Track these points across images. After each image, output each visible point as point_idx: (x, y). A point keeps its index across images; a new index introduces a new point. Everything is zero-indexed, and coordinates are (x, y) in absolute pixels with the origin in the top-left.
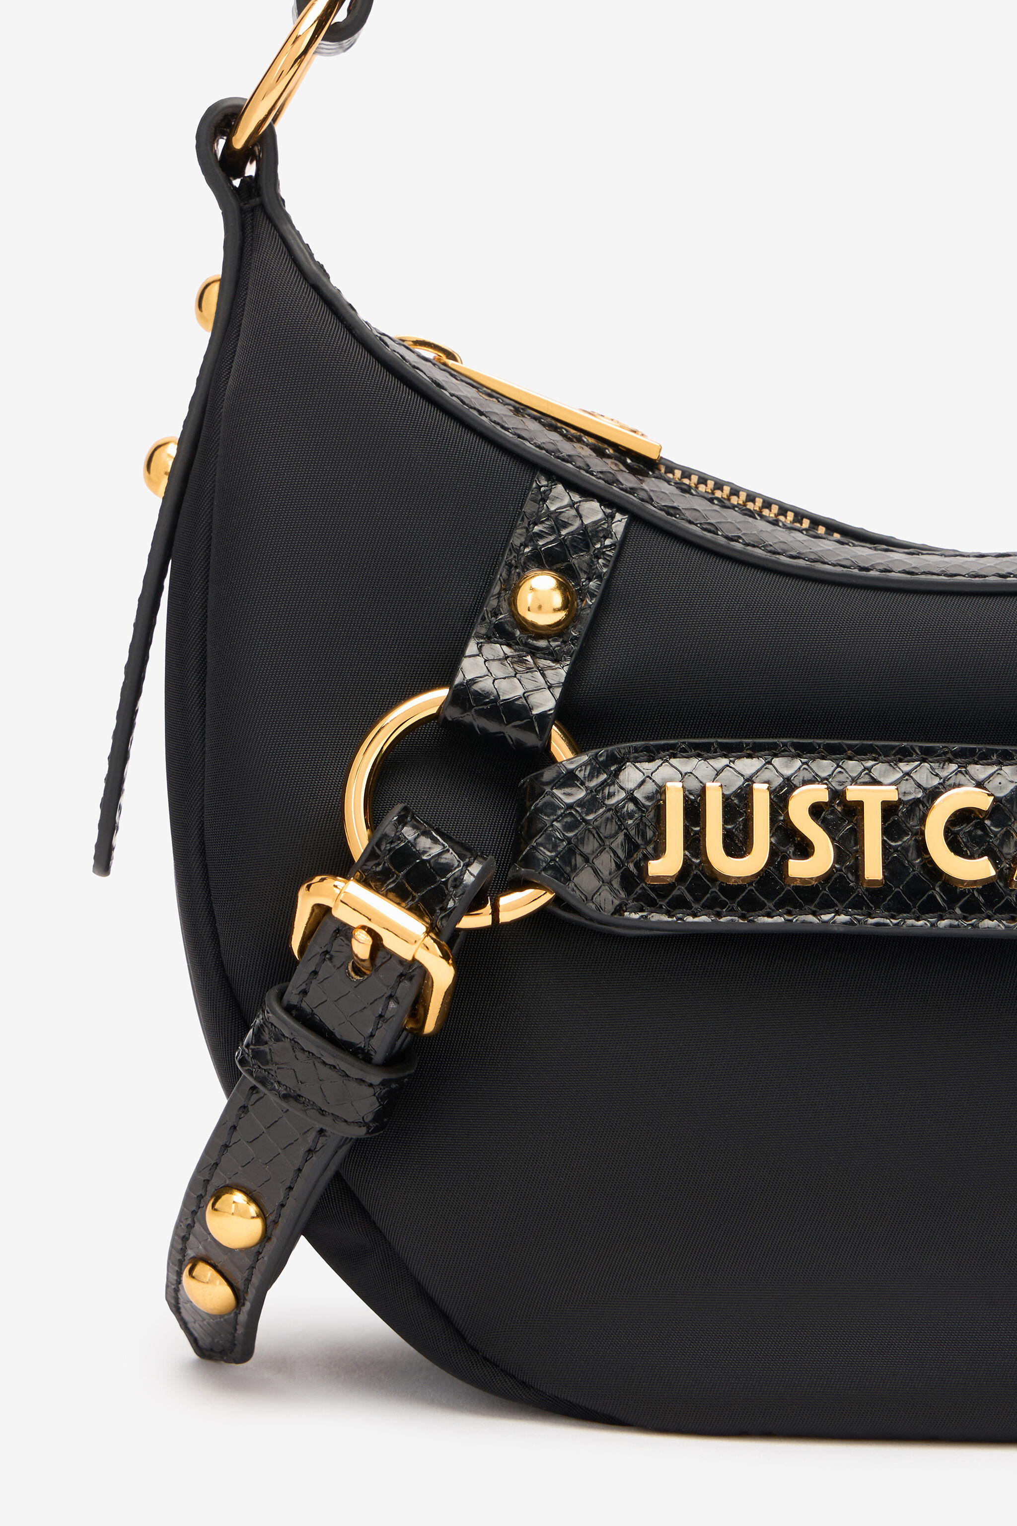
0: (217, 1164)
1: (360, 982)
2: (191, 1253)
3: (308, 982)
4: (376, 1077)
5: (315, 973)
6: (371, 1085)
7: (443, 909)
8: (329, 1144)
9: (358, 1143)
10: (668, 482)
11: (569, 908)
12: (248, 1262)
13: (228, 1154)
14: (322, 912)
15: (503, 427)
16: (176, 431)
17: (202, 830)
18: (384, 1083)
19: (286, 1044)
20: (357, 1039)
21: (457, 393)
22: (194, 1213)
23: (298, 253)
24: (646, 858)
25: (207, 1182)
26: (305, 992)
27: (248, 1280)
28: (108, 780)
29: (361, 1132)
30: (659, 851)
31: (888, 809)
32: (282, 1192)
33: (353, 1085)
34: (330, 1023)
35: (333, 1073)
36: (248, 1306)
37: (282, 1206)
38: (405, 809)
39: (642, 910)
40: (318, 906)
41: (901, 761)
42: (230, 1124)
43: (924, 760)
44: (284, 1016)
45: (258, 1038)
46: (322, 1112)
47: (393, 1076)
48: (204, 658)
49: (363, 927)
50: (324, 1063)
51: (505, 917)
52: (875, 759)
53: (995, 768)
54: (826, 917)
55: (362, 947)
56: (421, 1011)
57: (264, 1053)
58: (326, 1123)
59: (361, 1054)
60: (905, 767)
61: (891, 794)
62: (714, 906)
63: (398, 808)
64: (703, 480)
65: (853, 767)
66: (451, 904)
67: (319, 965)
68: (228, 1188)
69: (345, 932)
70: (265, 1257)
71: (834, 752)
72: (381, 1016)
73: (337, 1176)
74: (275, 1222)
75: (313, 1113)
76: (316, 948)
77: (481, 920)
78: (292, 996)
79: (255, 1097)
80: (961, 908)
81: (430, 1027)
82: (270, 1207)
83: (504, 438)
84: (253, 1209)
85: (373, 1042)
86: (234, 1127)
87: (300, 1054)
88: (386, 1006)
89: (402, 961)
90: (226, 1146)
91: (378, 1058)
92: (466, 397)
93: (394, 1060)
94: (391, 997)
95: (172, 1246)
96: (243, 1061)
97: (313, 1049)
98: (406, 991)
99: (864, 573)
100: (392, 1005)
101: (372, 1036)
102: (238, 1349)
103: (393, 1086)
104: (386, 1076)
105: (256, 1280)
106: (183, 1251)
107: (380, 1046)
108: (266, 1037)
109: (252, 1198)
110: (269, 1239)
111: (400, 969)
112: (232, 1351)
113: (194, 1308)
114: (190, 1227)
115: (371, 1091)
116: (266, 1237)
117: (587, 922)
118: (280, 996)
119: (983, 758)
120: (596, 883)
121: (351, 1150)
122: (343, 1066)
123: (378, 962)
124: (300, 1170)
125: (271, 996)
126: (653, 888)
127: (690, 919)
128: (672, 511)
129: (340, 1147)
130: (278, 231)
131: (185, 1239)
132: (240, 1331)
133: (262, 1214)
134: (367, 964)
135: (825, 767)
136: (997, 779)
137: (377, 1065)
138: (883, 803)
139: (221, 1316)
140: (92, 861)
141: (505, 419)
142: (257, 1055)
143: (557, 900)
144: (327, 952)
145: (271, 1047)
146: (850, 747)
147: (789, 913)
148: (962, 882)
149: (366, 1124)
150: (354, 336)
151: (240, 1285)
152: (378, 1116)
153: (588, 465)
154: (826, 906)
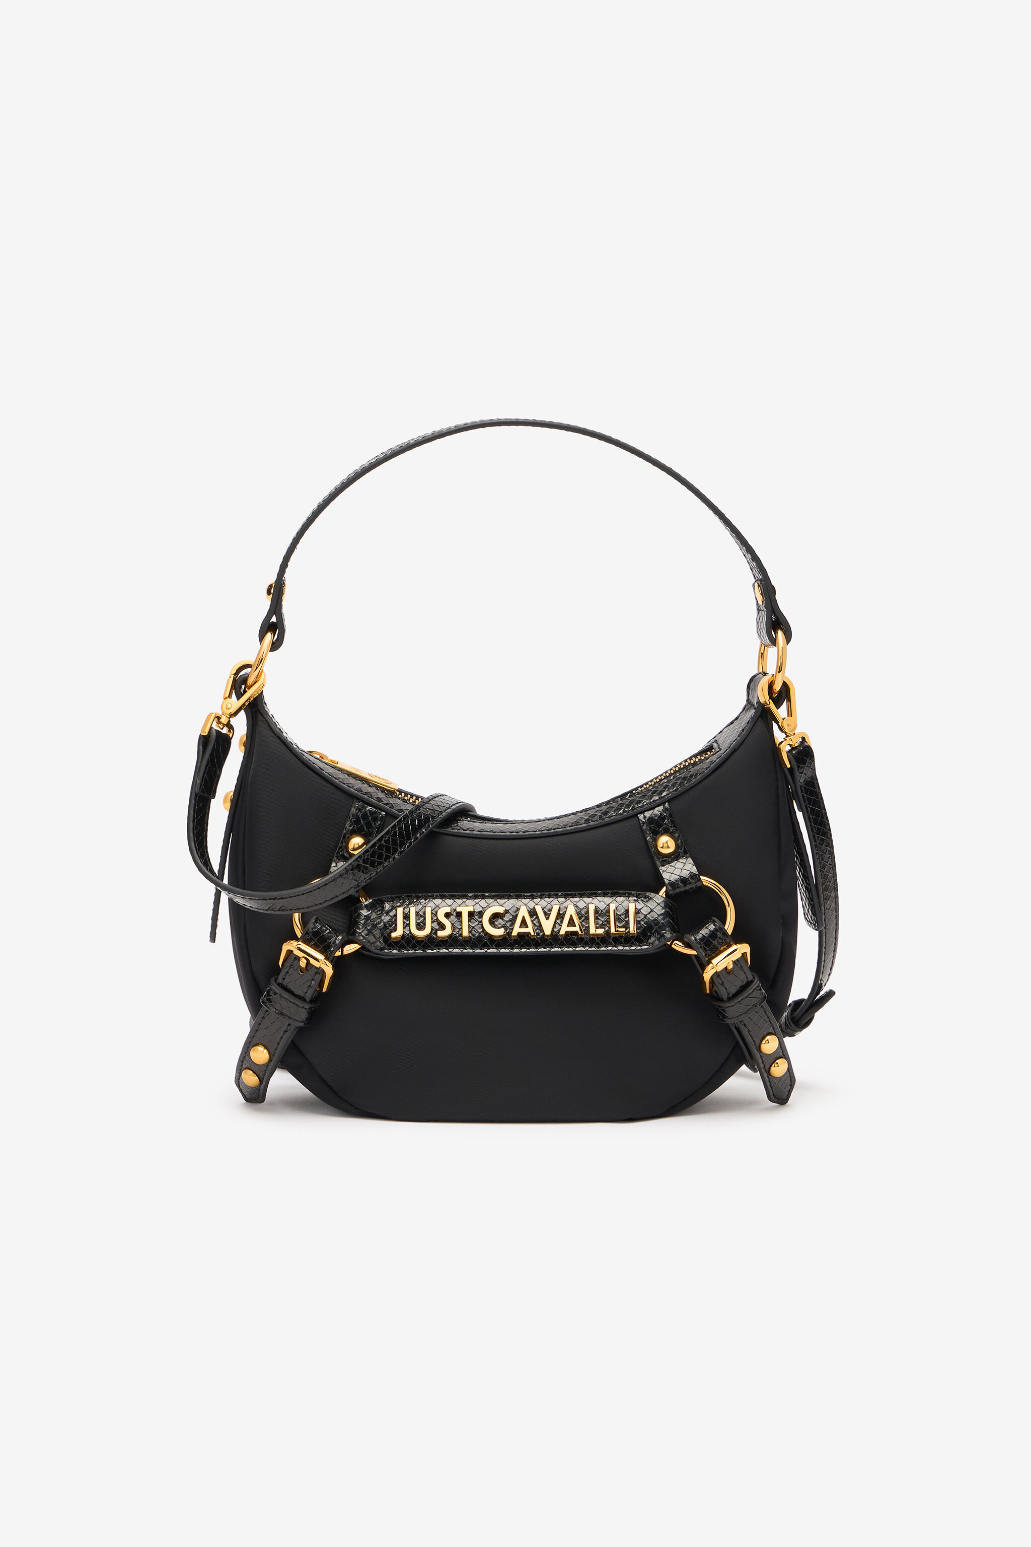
0: (254, 1036)
1: (302, 975)
2: (244, 1066)
3: (285, 975)
4: (307, 1006)
5: (288, 972)
6: (306, 1009)
7: (330, 951)
8: (292, 1028)
9: (300, 1028)
10: (399, 798)
11: (368, 950)
12: (264, 1069)
13: (258, 1032)
14: (290, 952)
15: (343, 783)
16: (233, 789)
17: (245, 927)
18: (310, 1008)
19: (278, 995)
20: (301, 994)
21: (327, 772)
22: (246, 1053)
23: (271, 725)
24: (391, 932)
25: (251, 1042)
26: (284, 979)
27: (264, 1075)
28: (213, 910)
29: (302, 1025)
30: (395, 929)
31: (471, 914)
32: (276, 1045)
33: (300, 1009)
34: (293, 989)
35: (293, 1005)
36: (263, 1085)
37: (276, 1050)
38: (317, 918)
39: (390, 950)
40: (289, 950)
41: (475, 899)
42: (258, 1023)
43: (483, 899)
44: (277, 986)
45: (268, 995)
46: (290, 1018)
47: (313, 1006)
48: (244, 868)
49: (303, 957)
50: (291, 1002)
51: (345, 953)
52: (466, 899)
53: (506, 900)
54: (450, 950)
55: (303, 963)
56: (322, 985)
57: (270, 999)
58: (291, 1022)
59: (302, 999)
60: (477, 901)
61: (471, 909)
62: (414, 947)
63: (315, 917)
64: (412, 796)
65: (459, 901)
66: (332, 949)
67: (289, 969)
68: (257, 1045)
69: (298, 959)
70: (270, 1067)
71: (452, 897)
72: (309, 986)
73: (292, 1041)
74: (274, 1055)
75: (287, 1018)
76: (288, 964)
77: (338, 954)
78: (280, 980)
79: (267, 1013)
80: (495, 946)
81: (324, 990)
82: (272, 1050)
83: (343, 787)
84: (265, 1051)
85: (307, 995)
86: (260, 1024)
87: (282, 999)
88: (311, 983)
89: (316, 968)
90: (257, 1030)
91: (308, 999)
92: (331, 773)
93: (313, 1001)
94: (313, 980)
95: (238, 1064)
96: (263, 1002)
97: (287, 997)
98: (318, 977)
99: (465, 832)
100: (313, 982)
101: (306, 993)
102: (260, 1098)
103: (313, 1009)
104: (310, 1006)
105: (267, 1075)
106: (242, 1066)
107: (308, 997)
108: (271, 993)
109: (266, 1048)
110: (272, 1061)
111: (316, 970)
112: (258, 1099)
113: (245, 1085)
114: (244, 1057)
115: (306, 1010)
116: (270, 1060)
117: (373, 955)
118: (276, 980)
119: (502, 897)
120: (374, 940)
121: (298, 1031)
122: (297, 1002)
123: (308, 968)
124: (282, 1038)
125: (273, 979)
126: (393, 942)
127: (405, 952)
128: (400, 811)
129: (295, 1030)
130: (265, 718)
131: (242, 1062)
132: (261, 1092)
133: (269, 1053)
134: (304, 969)
135: (449, 902)
136: (507, 904)
137: (307, 1002)
138: (469, 912)
139: (255, 1087)
140: (209, 938)
141: (344, 780)
142: (268, 1000)
143: (363, 948)
144: (292, 965)
145: (273, 997)
146: (458, 895)
147: (439, 949)
148: (495, 936)
149: (304, 1022)
150: (292, 753)
151: (261, 1076)
152: (307, 1019)
153: (371, 795)
154: (451, 946)
